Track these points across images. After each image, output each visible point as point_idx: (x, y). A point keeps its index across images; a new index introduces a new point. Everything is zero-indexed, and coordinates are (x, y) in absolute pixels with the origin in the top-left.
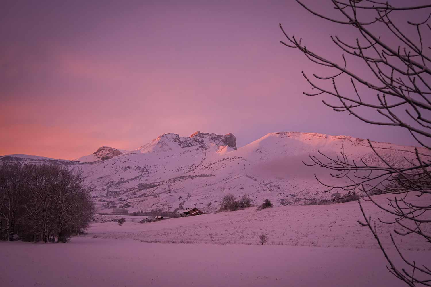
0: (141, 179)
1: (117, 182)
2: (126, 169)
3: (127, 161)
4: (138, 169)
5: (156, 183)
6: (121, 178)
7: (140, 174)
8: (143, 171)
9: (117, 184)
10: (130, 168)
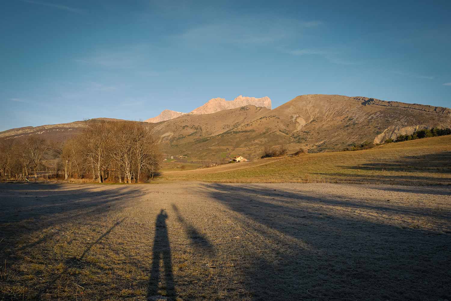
0: (196, 135)
1: (177, 137)
2: (184, 127)
3: (185, 121)
4: (194, 127)
5: (208, 138)
6: (181, 135)
7: (195, 131)
8: (197, 129)
9: (177, 139)
10: (187, 126)
